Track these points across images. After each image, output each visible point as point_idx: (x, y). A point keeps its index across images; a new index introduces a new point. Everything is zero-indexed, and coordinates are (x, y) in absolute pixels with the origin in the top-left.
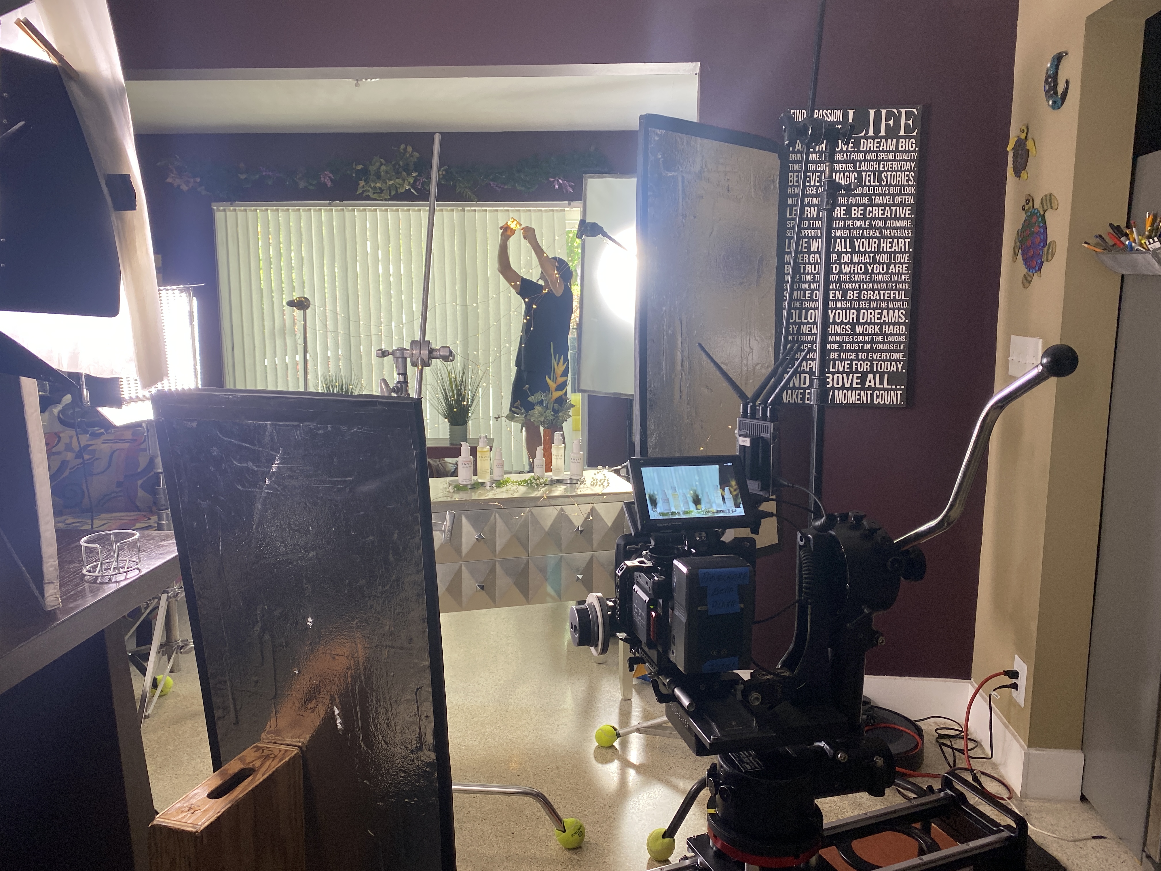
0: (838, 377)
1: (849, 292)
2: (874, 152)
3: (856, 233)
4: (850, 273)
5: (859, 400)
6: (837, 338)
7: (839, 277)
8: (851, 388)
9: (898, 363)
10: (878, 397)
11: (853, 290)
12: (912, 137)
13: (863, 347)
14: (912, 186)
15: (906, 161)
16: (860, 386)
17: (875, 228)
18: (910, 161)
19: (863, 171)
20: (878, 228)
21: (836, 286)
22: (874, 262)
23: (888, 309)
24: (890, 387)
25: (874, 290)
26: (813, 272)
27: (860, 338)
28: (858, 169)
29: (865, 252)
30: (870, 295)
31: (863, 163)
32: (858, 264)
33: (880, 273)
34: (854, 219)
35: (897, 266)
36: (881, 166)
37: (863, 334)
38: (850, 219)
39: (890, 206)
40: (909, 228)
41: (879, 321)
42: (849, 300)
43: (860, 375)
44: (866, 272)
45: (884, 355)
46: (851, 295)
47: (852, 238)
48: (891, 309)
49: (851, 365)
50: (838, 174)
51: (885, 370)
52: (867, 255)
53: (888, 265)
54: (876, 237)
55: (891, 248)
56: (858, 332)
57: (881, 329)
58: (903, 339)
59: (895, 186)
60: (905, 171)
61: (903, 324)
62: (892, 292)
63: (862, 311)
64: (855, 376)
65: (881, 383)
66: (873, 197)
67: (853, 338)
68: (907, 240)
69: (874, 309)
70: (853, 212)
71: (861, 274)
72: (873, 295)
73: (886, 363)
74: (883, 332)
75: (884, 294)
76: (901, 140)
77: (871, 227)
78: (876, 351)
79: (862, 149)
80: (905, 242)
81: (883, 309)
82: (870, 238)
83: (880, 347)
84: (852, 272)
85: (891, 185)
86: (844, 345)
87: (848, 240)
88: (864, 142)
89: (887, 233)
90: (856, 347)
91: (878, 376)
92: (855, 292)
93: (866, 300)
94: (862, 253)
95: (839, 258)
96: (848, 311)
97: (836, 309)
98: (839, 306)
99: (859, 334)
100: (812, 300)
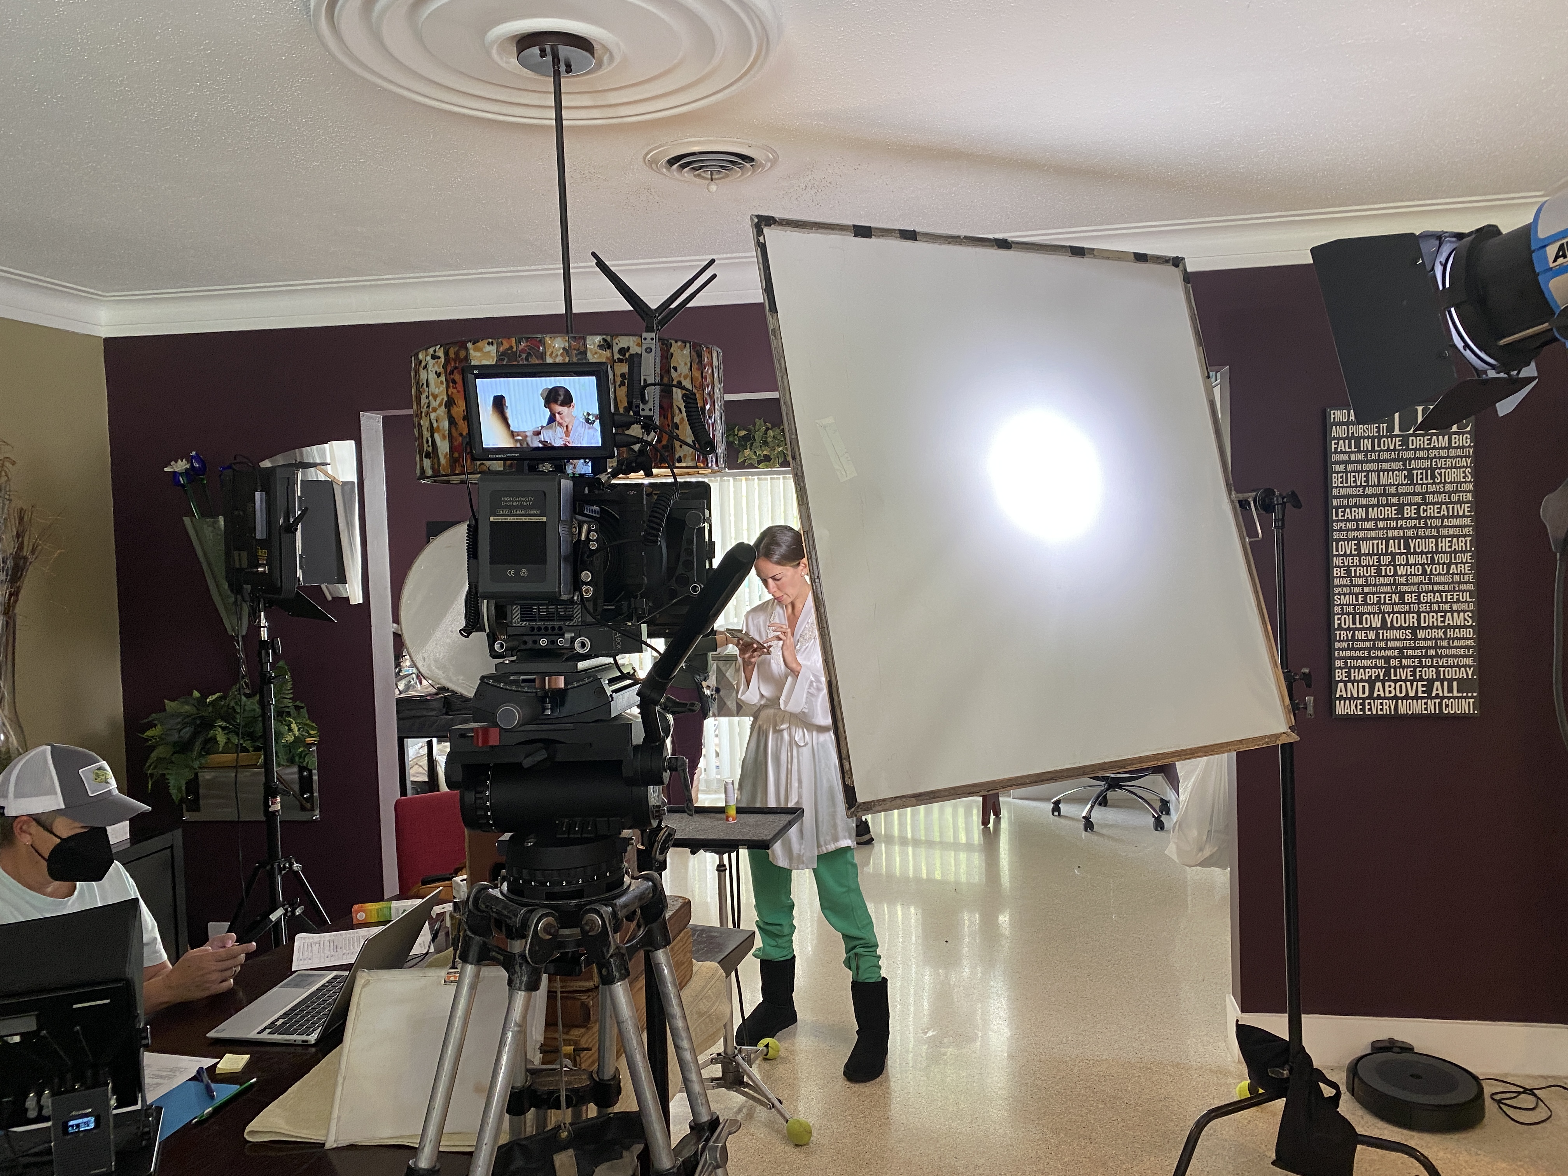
0: (1401, 686)
1: (1406, 595)
2: (1424, 449)
3: (1410, 533)
4: (1406, 575)
5: (1426, 709)
6: (1397, 644)
7: (1395, 579)
8: (1416, 697)
9: (1468, 669)
10: (1447, 706)
11: (1411, 593)
12: (1467, 433)
13: (1426, 652)
14: (1470, 482)
15: (1461, 457)
16: (1426, 695)
17: (1431, 527)
18: (1465, 457)
19: (1414, 469)
20: (1434, 527)
21: (1392, 589)
22: (1433, 562)
23: (1452, 612)
24: (1461, 695)
25: (1434, 592)
26: (1365, 574)
27: (1423, 644)
28: (1408, 467)
29: (1422, 553)
30: (1430, 597)
31: (1413, 461)
32: (1415, 565)
33: (1439, 574)
34: (1407, 519)
35: (1459, 566)
36: (1434, 463)
37: (1425, 639)
38: (1403, 518)
39: (1446, 504)
40: (1470, 526)
41: (1443, 624)
42: (1407, 603)
43: (1425, 683)
44: (1424, 573)
45: (1450, 661)
46: (1409, 598)
47: (1406, 539)
48: (1455, 611)
49: (1414, 672)
50: (1386, 473)
51: (1454, 677)
52: (1424, 556)
53: (1449, 565)
54: (1433, 537)
55: (1450, 547)
56: (1419, 637)
57: (1445, 633)
58: (1470, 643)
59: (1451, 483)
60: (1460, 467)
61: (1471, 626)
62: (1455, 594)
63: (1422, 615)
64: (1420, 683)
65: (1450, 690)
66: (1427, 496)
67: (1415, 643)
68: (1469, 539)
69: (1436, 612)
70: (1406, 512)
71: (1419, 575)
72: (1434, 597)
73: (1454, 669)
74: (1449, 636)
75: (1446, 596)
76: (1453, 437)
77: (1426, 526)
78: (1441, 657)
79: (1411, 447)
80: (1466, 541)
81: (1446, 612)
82: (1426, 537)
83: (1445, 652)
84: (1409, 573)
85: (1445, 483)
86: (1405, 651)
87: (1402, 541)
88: (1413, 440)
89: (1444, 532)
90: (1418, 652)
91: (1446, 683)
92: (1413, 595)
93: (1427, 603)
94: (1418, 553)
95: (1393, 559)
96: (1407, 615)
97: (1393, 613)
98: (1396, 609)
99: (1421, 639)
100: (1366, 604)
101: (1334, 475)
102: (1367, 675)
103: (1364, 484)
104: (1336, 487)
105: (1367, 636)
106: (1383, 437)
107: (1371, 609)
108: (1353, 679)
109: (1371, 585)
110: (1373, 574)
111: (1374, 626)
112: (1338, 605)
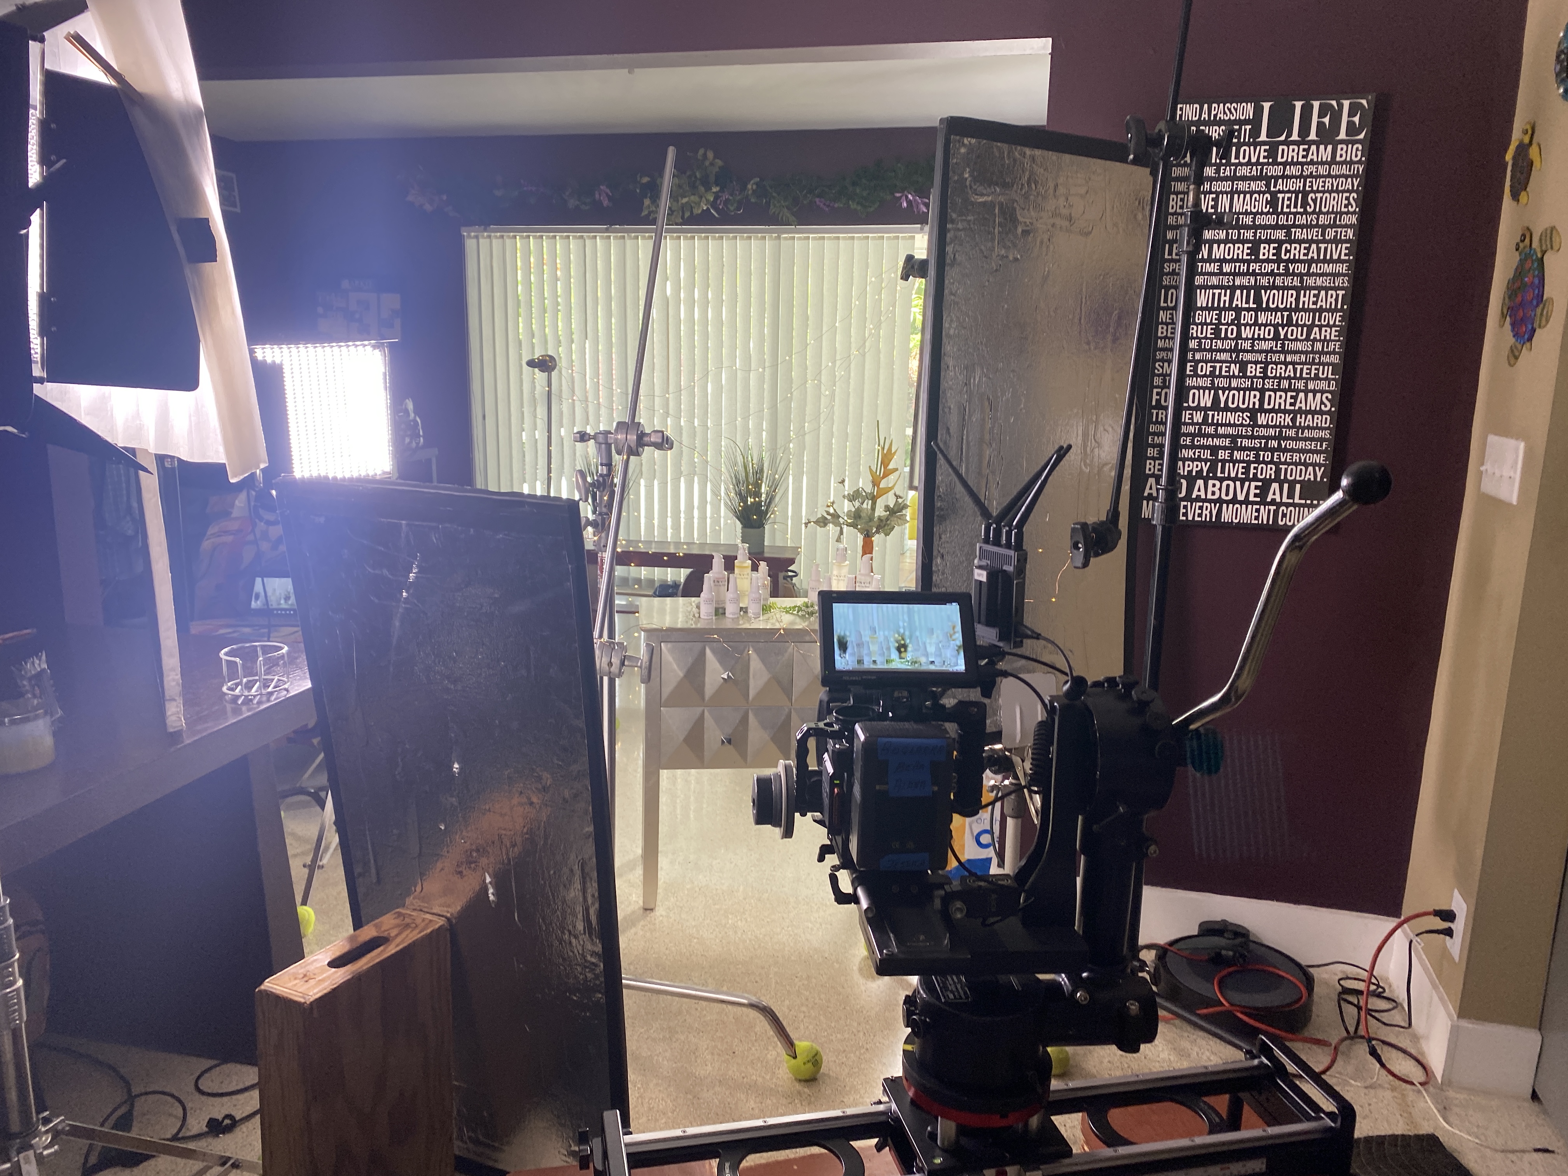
0: (1228, 486)
1: (1249, 366)
2: (1298, 163)
3: (1264, 281)
4: (1253, 339)
5: (1257, 518)
6: (1230, 430)
7: (1237, 344)
8: (1246, 502)
9: (1317, 468)
10: (1284, 515)
11: (1256, 363)
12: (1358, 142)
13: (1266, 444)
14: (1354, 213)
15: (1346, 177)
16: (1258, 499)
17: (1294, 274)
18: (1352, 177)
19: (1280, 192)
20: (1297, 275)
21: (1231, 357)
22: (1289, 323)
23: (1306, 392)
24: (1303, 502)
25: (1286, 364)
26: (1199, 335)
27: (1263, 432)
28: (1272, 189)
29: (1277, 309)
30: (1280, 370)
31: (1280, 181)
32: (1266, 325)
33: (1296, 339)
34: (1263, 261)
35: (1324, 329)
36: (1308, 184)
37: (1267, 426)
38: (1257, 260)
39: (1317, 242)
40: (1344, 275)
41: (1292, 408)
42: (1249, 377)
43: (1260, 484)
44: (1276, 337)
45: (1296, 457)
46: (1253, 370)
47: (1258, 289)
48: (1311, 391)
49: (1247, 469)
50: (1242, 196)
51: (1298, 478)
52: (1279, 314)
53: (1310, 329)
54: (1292, 288)
55: (1315, 303)
56: (1260, 423)
57: (1293, 420)
58: (1326, 434)
59: (1328, 213)
60: (1343, 191)
61: (1328, 413)
62: (1314, 367)
63: (1267, 394)
64: (1253, 484)
65: (1291, 495)
66: (1293, 230)
67: (1253, 431)
68: (1341, 293)
69: (1286, 391)
70: (1262, 251)
71: (1269, 340)
72: (1285, 371)
73: (1299, 467)
74: (1298, 424)
75: (1302, 370)
76: (1339, 147)
77: (1287, 273)
78: (1286, 450)
79: (1279, 160)
80: (1337, 295)
81: (1298, 391)
82: (1284, 288)
83: (1291, 445)
84: (1256, 336)
85: (1321, 212)
86: (1239, 440)
87: (1252, 291)
88: (1283, 150)
89: (1310, 281)
90: (1256, 443)
91: (1286, 486)
92: (1259, 366)
93: (1275, 377)
94: (1272, 310)
95: (1238, 317)
96: (1248, 392)
97: (1230, 388)
98: (1234, 384)
99: (1262, 426)
100: (1196, 375)
101: (1172, 196)
102: (1187, 469)
104: (1173, 214)
105: (1192, 419)
106: (1244, 144)
107: (1201, 382)
109: (1205, 350)
110: (1209, 336)
111: (1202, 405)
112: (1159, 375)
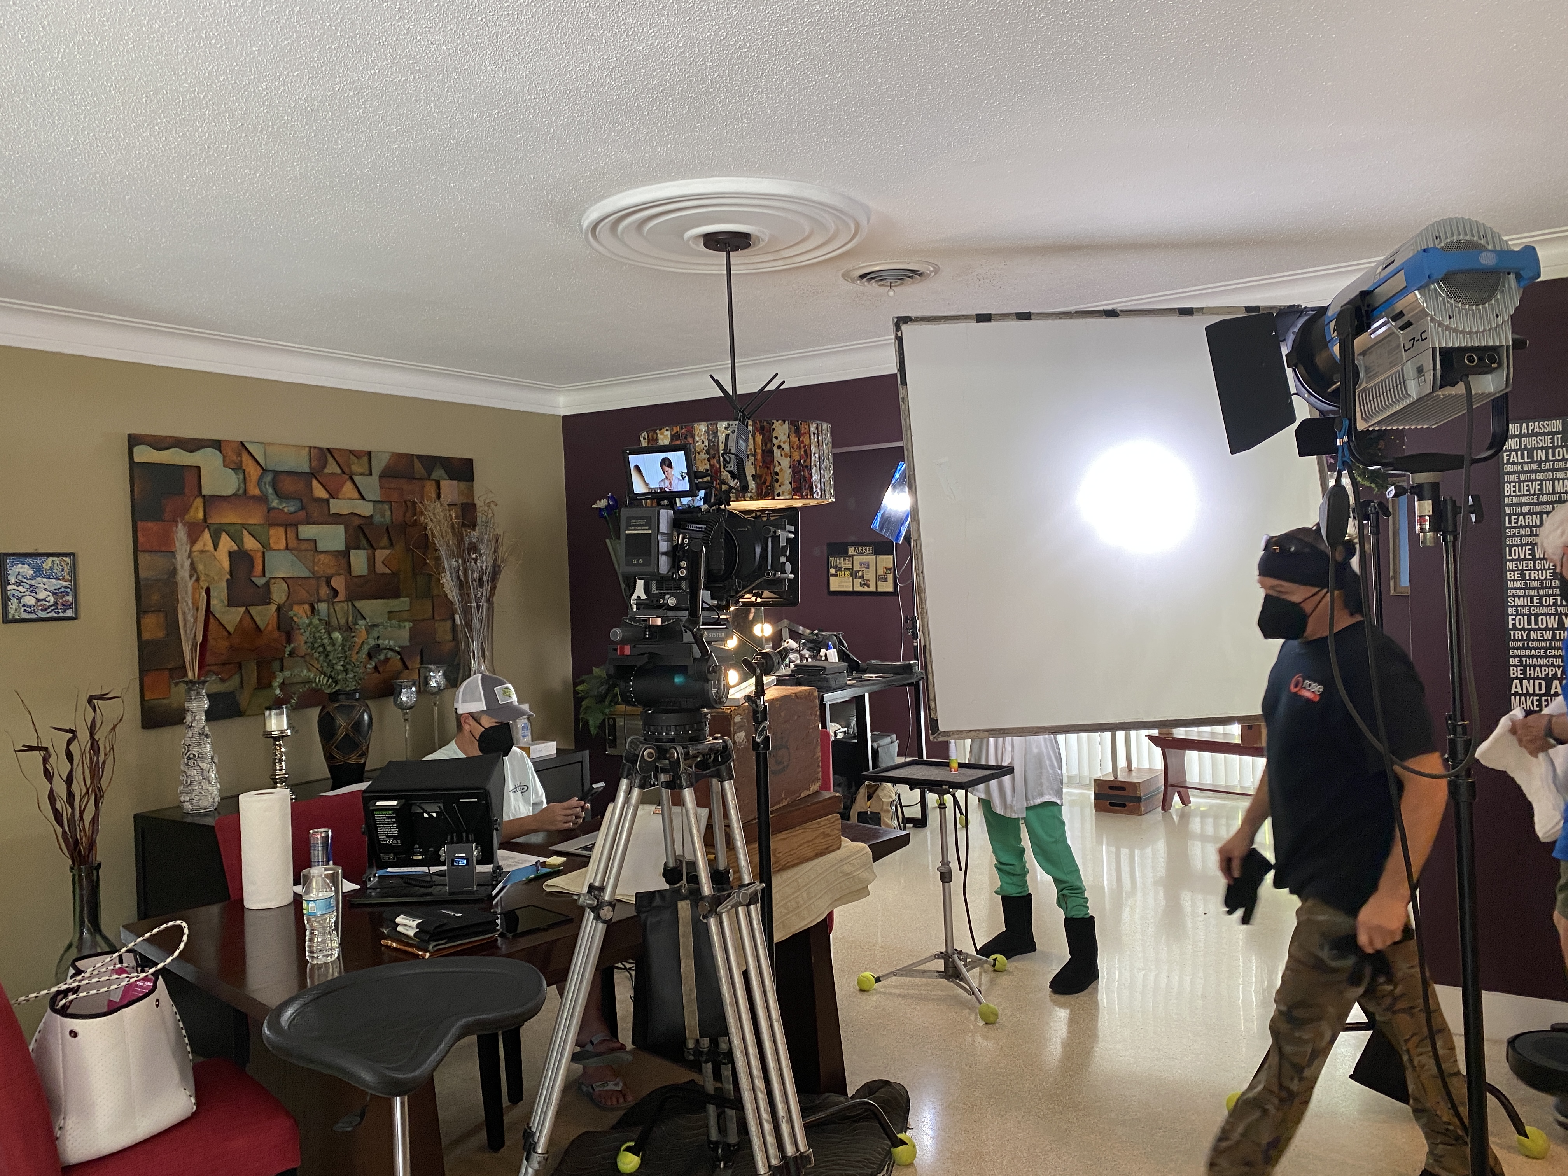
26: (1540, 577)
100: (1542, 605)
101: (1506, 485)
102: (1544, 673)
103: (1537, 492)
104: (1508, 496)
105: (1543, 636)
106: (1558, 447)
107: (1546, 610)
108: (1528, 676)
109: (1546, 588)
110: (1548, 577)
111: (1550, 626)
112: (1512, 607)
